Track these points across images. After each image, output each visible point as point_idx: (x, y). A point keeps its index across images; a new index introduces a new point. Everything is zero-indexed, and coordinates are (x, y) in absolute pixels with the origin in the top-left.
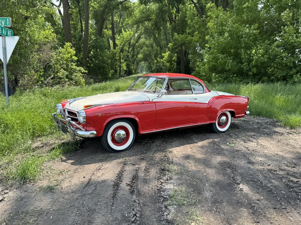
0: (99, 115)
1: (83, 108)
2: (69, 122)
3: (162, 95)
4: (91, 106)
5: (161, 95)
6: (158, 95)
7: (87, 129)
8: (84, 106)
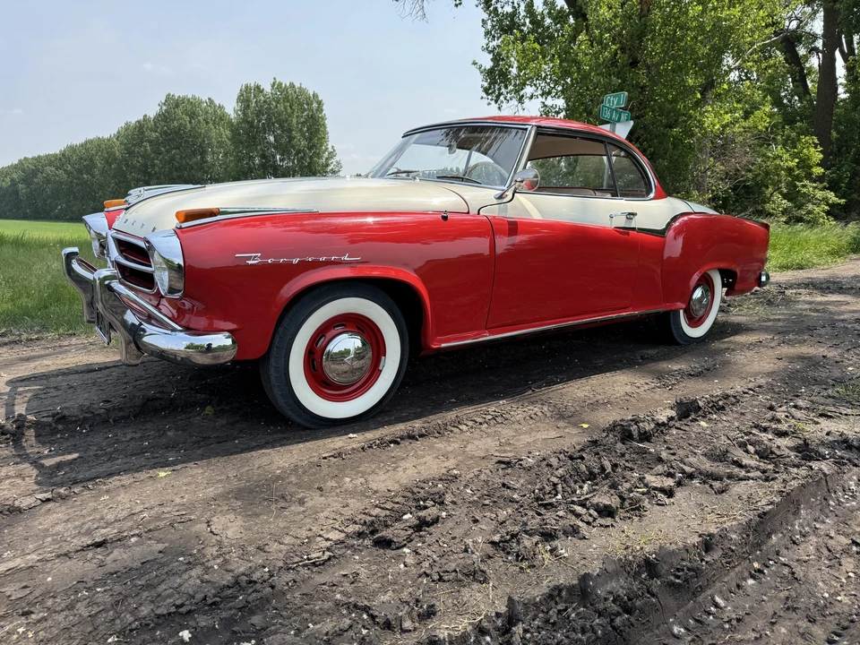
0: (249, 258)
1: (174, 223)
2: (110, 289)
3: (515, 192)
4: (211, 213)
5: (510, 194)
6: (500, 192)
7: (192, 326)
8: (178, 215)
